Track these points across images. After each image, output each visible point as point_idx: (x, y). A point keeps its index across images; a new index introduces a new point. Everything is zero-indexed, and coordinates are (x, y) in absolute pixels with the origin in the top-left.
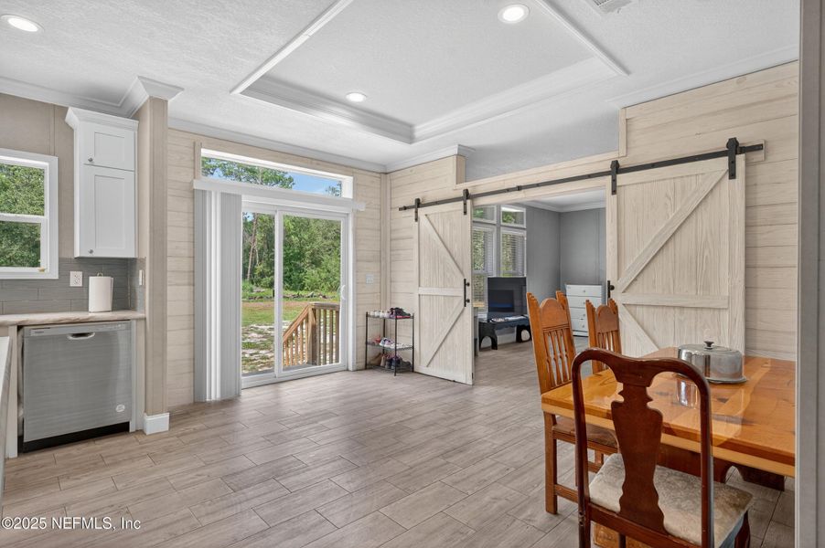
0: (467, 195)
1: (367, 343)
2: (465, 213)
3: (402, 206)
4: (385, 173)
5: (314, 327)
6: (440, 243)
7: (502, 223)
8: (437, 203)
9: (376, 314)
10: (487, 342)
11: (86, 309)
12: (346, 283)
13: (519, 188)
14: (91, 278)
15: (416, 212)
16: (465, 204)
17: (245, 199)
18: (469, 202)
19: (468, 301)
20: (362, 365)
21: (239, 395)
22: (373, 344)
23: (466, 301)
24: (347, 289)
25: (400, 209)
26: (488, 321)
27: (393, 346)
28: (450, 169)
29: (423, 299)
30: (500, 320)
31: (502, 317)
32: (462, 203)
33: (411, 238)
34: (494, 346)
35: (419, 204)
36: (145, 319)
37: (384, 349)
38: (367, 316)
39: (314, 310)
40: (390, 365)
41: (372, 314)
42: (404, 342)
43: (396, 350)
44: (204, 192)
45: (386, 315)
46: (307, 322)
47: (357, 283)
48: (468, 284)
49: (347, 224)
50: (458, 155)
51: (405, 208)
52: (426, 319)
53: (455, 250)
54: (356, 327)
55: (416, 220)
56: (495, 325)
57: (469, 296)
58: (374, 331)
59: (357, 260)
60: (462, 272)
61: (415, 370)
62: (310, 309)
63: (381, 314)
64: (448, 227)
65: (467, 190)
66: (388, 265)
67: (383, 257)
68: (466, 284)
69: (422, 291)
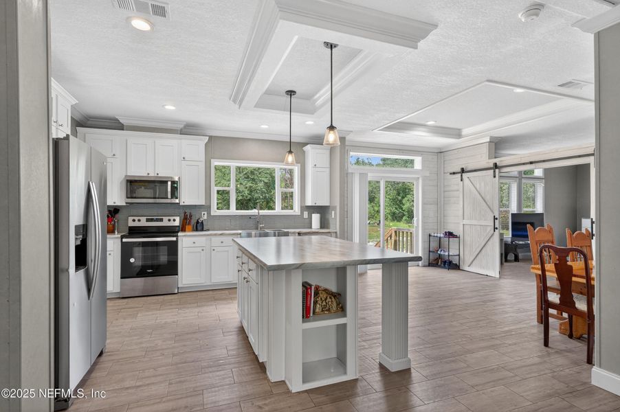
0: (496, 166)
1: (430, 251)
2: (495, 177)
3: (452, 171)
4: (440, 153)
5: (395, 241)
6: (477, 193)
7: (524, 176)
8: (475, 171)
9: (436, 235)
10: (511, 256)
11: (311, 228)
12: (418, 216)
13: (531, 163)
14: (313, 215)
15: (462, 176)
16: (494, 172)
17: (369, 174)
18: (497, 170)
19: (497, 228)
20: (427, 264)
21: (366, 272)
22: (433, 252)
23: (495, 228)
24: (418, 220)
25: (451, 174)
26: (512, 242)
27: (447, 254)
28: (485, 150)
29: (466, 227)
30: (521, 243)
31: (522, 241)
32: (493, 171)
33: (458, 191)
34: (517, 259)
35: (463, 171)
36: (336, 233)
37: (440, 255)
38: (430, 236)
39: (396, 232)
40: (445, 265)
41: (433, 234)
42: (453, 252)
43: (449, 256)
44: (352, 173)
45: (442, 235)
46: (391, 238)
47: (424, 217)
48: (497, 219)
49: (418, 183)
50: (490, 142)
51: (454, 173)
52: (468, 239)
53: (488, 198)
54: (424, 242)
55: (462, 180)
56: (517, 246)
57: (497, 226)
58: (434, 245)
59: (424, 204)
60: (492, 212)
61: (461, 268)
62: (393, 232)
63: (439, 235)
64: (483, 184)
65: (496, 164)
66: (442, 207)
67: (439, 203)
68: (495, 219)
69: (465, 222)
